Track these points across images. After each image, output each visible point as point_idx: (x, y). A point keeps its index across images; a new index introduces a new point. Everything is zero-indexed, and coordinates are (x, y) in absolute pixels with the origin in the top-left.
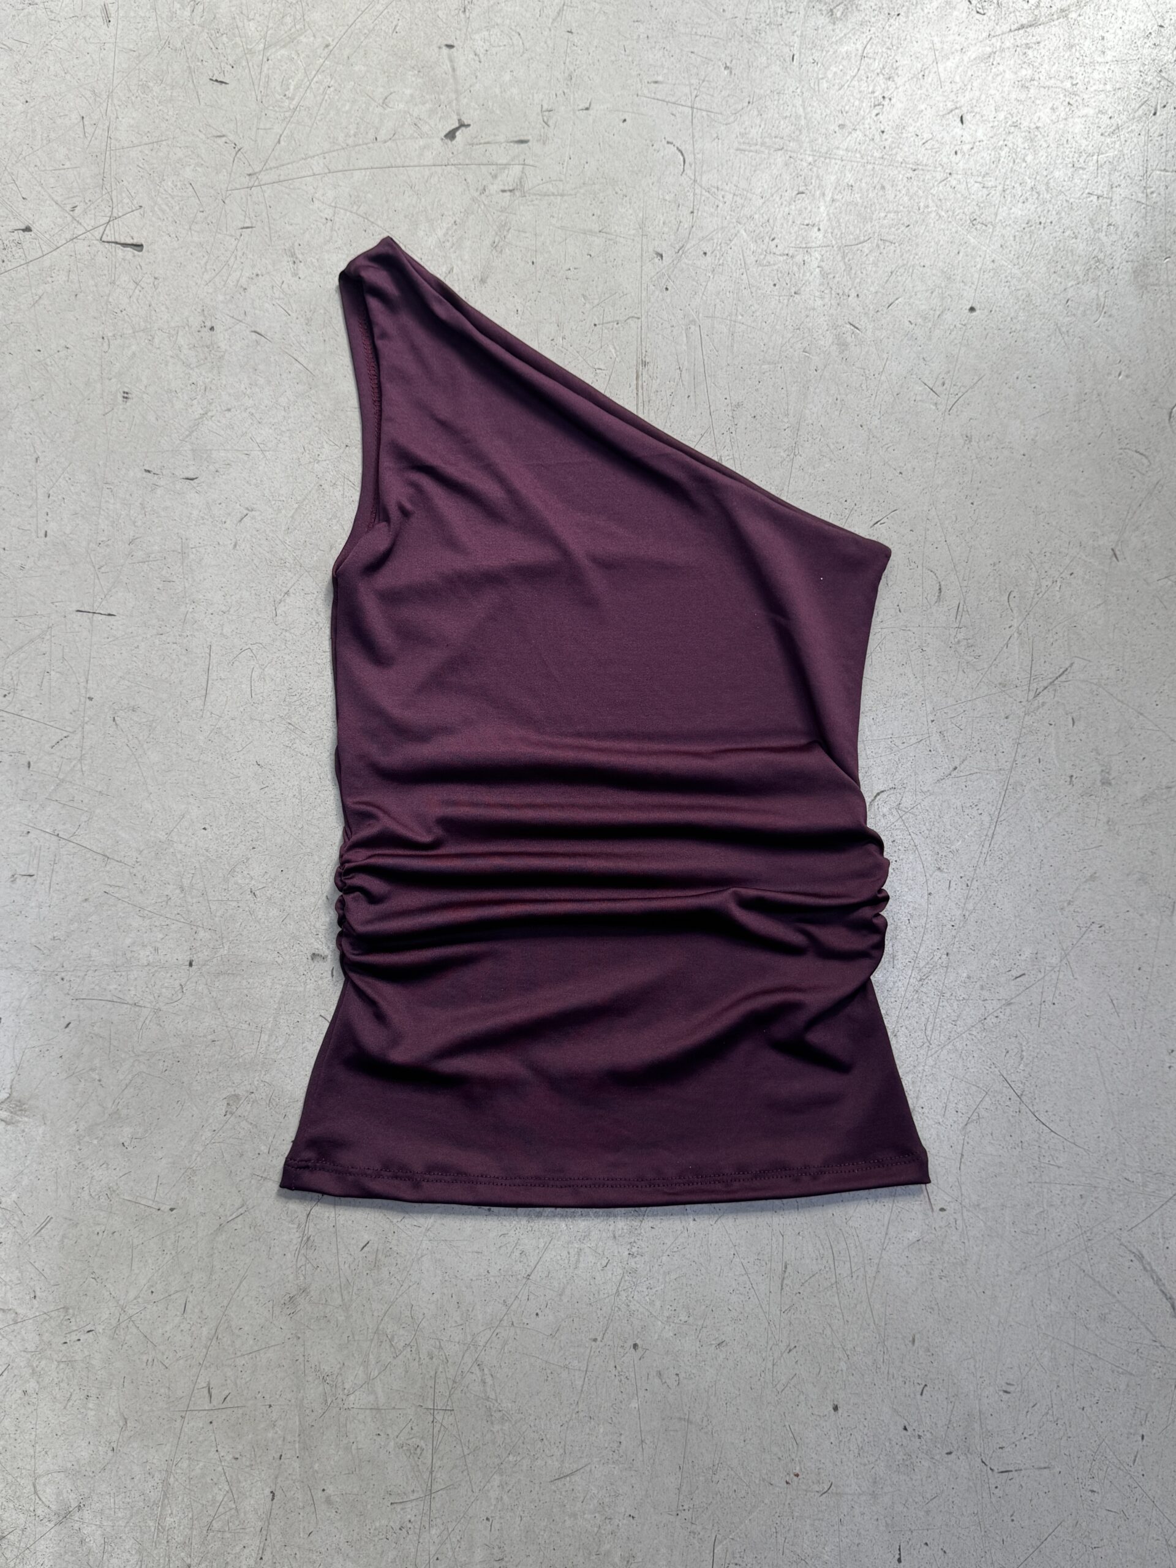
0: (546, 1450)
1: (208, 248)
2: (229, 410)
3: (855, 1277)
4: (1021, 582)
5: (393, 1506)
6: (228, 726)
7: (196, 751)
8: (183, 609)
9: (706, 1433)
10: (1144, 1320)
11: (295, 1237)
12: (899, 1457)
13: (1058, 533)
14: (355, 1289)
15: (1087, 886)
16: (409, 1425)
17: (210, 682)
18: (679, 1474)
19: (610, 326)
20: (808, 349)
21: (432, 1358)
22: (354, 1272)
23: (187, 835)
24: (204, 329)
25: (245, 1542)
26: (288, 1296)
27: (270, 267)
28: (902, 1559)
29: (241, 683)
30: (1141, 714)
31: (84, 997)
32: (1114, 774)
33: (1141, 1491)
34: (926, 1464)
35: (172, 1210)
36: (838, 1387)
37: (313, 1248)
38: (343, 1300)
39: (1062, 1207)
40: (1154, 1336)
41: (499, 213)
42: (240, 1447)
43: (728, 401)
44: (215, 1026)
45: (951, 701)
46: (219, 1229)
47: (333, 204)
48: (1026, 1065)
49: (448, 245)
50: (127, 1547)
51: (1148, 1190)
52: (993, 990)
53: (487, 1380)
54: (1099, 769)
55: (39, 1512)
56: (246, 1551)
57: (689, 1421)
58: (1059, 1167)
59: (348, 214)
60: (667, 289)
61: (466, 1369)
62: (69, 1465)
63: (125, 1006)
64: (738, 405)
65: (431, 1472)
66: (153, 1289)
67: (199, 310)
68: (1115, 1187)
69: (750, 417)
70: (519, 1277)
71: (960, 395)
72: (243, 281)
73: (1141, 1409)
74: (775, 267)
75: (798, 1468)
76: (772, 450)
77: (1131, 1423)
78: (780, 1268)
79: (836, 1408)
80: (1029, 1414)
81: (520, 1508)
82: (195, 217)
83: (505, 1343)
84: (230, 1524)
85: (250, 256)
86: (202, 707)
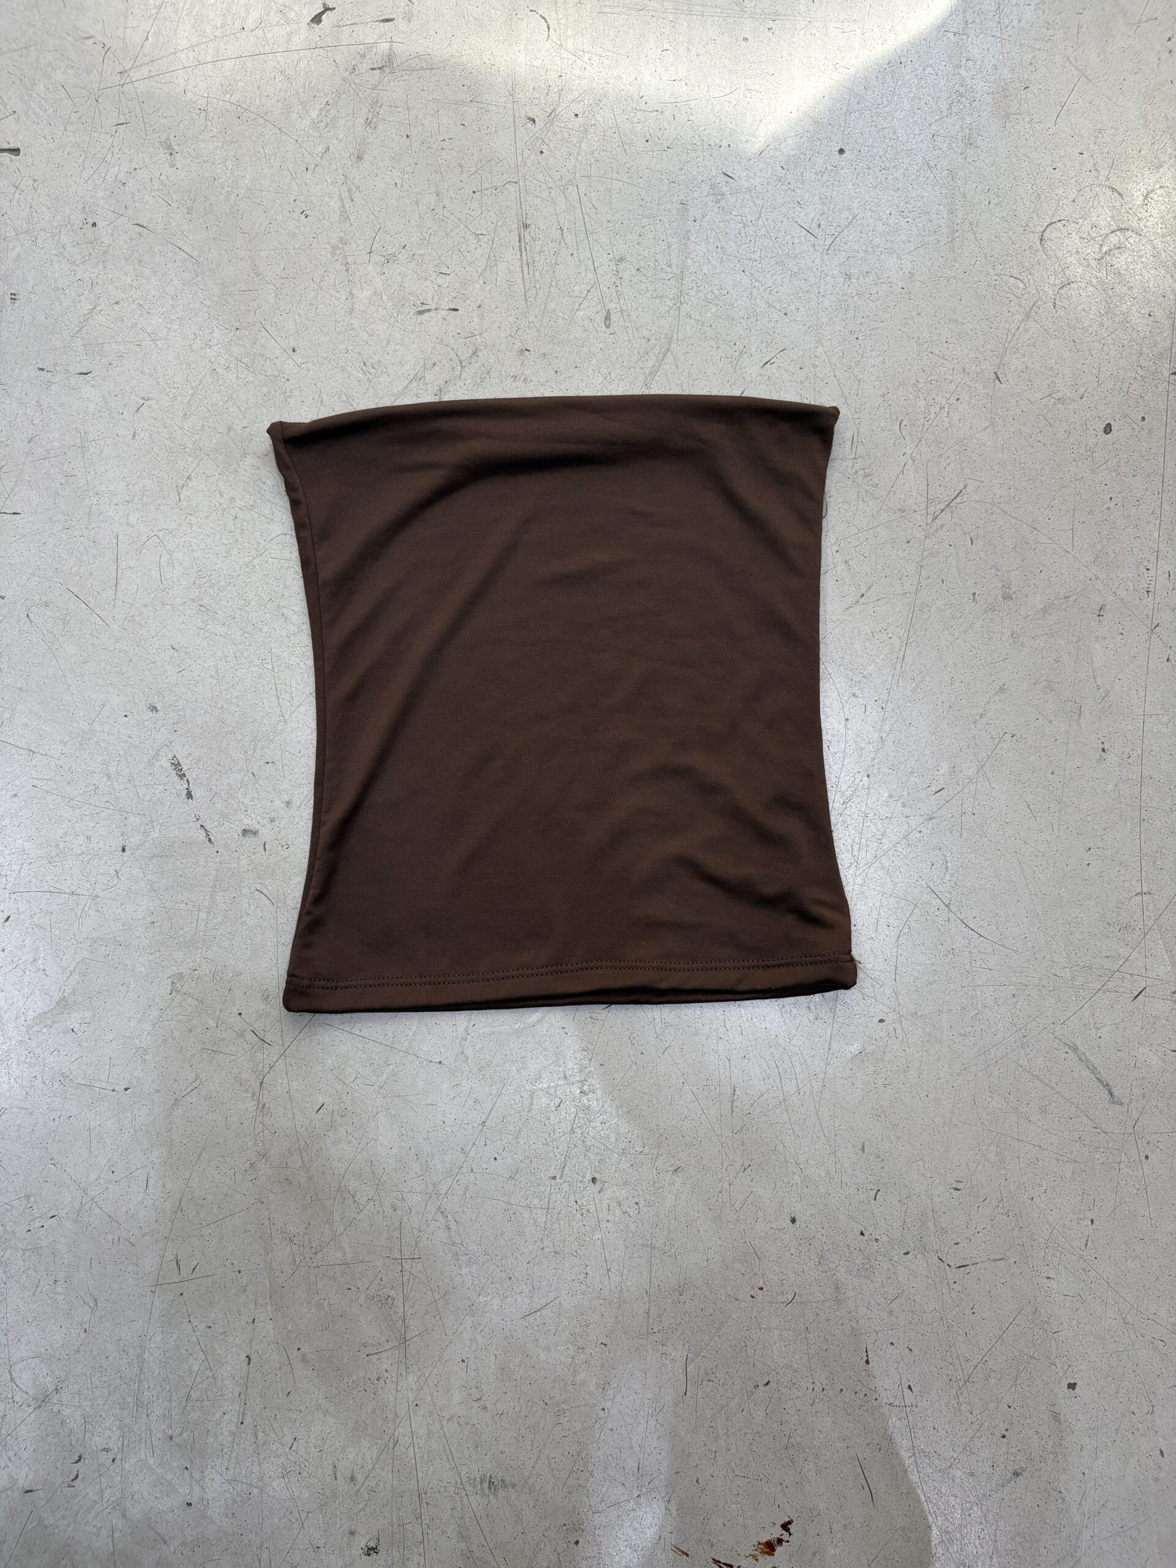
0: (515, 1287)
1: (85, 147)
2: (117, 303)
3: (802, 1093)
4: (910, 411)
5: (368, 1358)
6: (141, 614)
7: (111, 640)
8: (87, 502)
9: (670, 1256)
10: (1083, 1108)
11: (251, 1105)
12: (858, 1262)
13: (942, 361)
14: (314, 1150)
15: (997, 698)
16: (379, 1277)
17: (119, 572)
18: (646, 1299)
19: (486, 192)
20: (684, 202)
21: (395, 1210)
22: (311, 1134)
23: (109, 724)
24: (84, 227)
25: (225, 1408)
26: (249, 1162)
27: (147, 160)
28: (870, 1360)
29: (150, 570)
30: (1035, 529)
31: (21, 890)
32: (1014, 589)
33: (1095, 1274)
34: (885, 1266)
35: (126, 1089)
36: (794, 1200)
37: (269, 1115)
38: (303, 1162)
39: (996, 1007)
40: (1094, 1123)
41: (371, 91)
42: (213, 1315)
43: (611, 256)
44: (153, 909)
45: (853, 530)
46: (175, 1104)
47: (206, 95)
48: (952, 875)
49: (322, 125)
50: (108, 1425)
51: (1076, 983)
52: (914, 806)
53: (451, 1226)
54: (1000, 585)
55: (17, 1399)
56: (227, 1417)
57: (652, 1247)
58: (990, 970)
59: (221, 102)
60: (542, 152)
61: (430, 1217)
62: (43, 1350)
63: (63, 895)
64: (621, 260)
65: (404, 1321)
66: (114, 1170)
67: (80, 207)
68: (1045, 983)
69: (633, 270)
70: (475, 1124)
71: (837, 234)
72: (121, 176)
73: (1088, 1195)
74: (647, 123)
75: (761, 1282)
76: (657, 301)
77: (1080, 1209)
78: (729, 1091)
79: (793, 1221)
80: (980, 1208)
81: (494, 1347)
82: (70, 118)
83: (467, 1189)
84: (209, 1393)
85: (127, 151)
86: (113, 597)
